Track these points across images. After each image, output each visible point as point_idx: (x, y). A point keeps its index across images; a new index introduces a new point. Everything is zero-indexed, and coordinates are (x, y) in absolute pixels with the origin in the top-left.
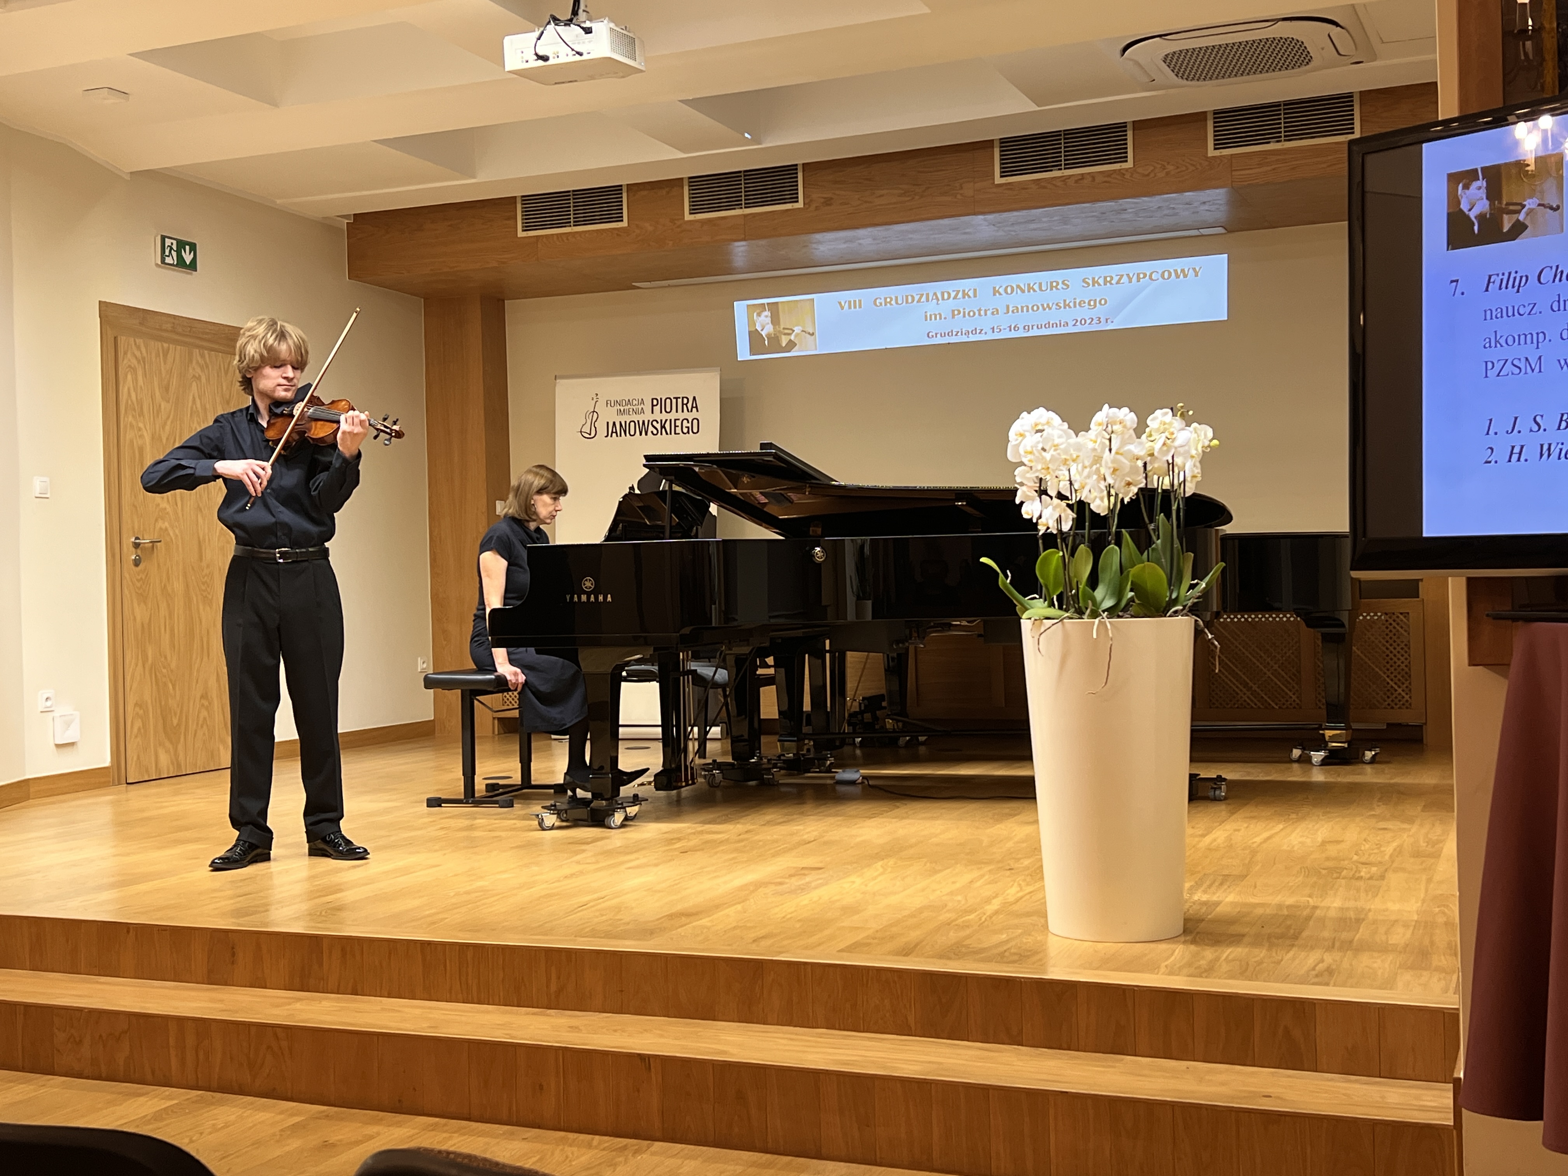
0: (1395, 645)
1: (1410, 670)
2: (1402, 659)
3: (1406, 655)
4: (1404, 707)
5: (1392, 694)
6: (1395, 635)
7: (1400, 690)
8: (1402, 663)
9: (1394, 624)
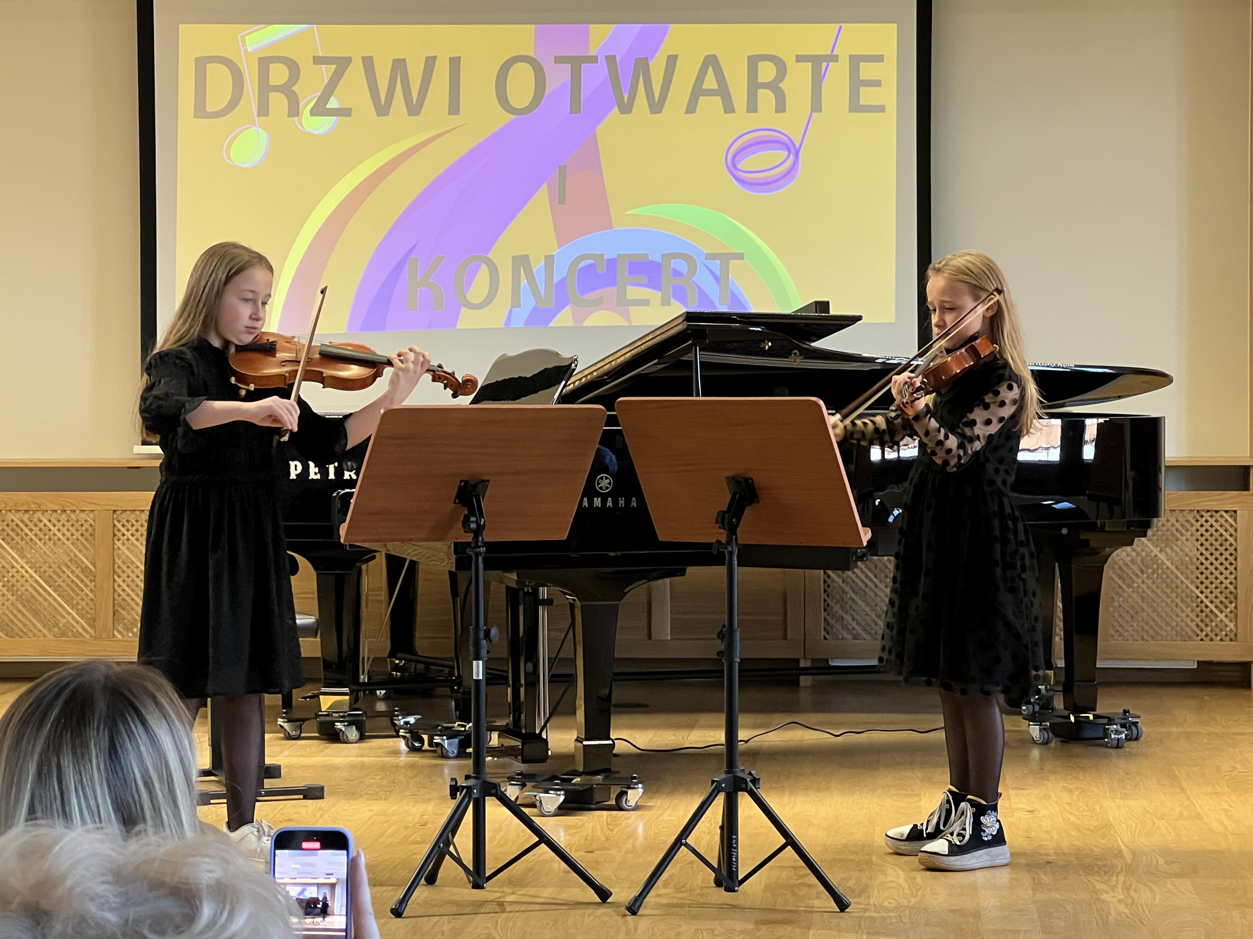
0: (1217, 554)
1: (1236, 588)
2: (1227, 573)
3: (1231, 568)
4: (1228, 638)
5: (1212, 621)
6: (1216, 540)
7: (1222, 616)
8: (1226, 578)
9: (1217, 526)
